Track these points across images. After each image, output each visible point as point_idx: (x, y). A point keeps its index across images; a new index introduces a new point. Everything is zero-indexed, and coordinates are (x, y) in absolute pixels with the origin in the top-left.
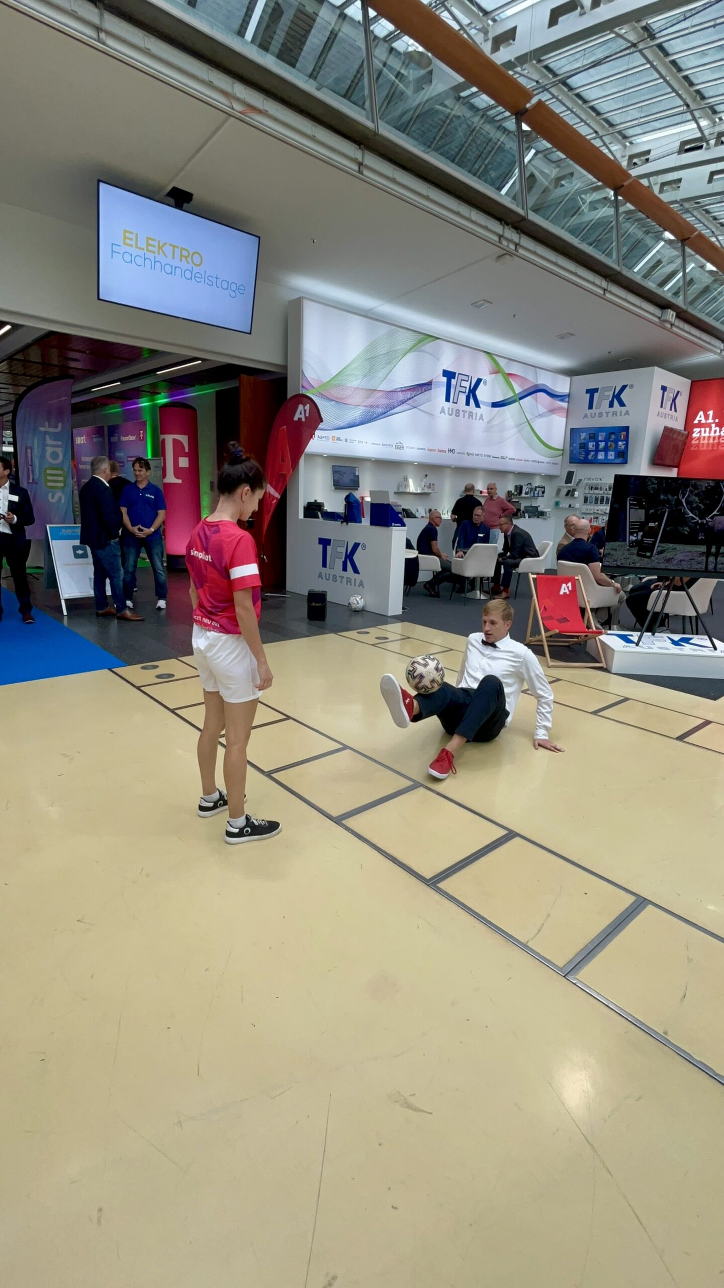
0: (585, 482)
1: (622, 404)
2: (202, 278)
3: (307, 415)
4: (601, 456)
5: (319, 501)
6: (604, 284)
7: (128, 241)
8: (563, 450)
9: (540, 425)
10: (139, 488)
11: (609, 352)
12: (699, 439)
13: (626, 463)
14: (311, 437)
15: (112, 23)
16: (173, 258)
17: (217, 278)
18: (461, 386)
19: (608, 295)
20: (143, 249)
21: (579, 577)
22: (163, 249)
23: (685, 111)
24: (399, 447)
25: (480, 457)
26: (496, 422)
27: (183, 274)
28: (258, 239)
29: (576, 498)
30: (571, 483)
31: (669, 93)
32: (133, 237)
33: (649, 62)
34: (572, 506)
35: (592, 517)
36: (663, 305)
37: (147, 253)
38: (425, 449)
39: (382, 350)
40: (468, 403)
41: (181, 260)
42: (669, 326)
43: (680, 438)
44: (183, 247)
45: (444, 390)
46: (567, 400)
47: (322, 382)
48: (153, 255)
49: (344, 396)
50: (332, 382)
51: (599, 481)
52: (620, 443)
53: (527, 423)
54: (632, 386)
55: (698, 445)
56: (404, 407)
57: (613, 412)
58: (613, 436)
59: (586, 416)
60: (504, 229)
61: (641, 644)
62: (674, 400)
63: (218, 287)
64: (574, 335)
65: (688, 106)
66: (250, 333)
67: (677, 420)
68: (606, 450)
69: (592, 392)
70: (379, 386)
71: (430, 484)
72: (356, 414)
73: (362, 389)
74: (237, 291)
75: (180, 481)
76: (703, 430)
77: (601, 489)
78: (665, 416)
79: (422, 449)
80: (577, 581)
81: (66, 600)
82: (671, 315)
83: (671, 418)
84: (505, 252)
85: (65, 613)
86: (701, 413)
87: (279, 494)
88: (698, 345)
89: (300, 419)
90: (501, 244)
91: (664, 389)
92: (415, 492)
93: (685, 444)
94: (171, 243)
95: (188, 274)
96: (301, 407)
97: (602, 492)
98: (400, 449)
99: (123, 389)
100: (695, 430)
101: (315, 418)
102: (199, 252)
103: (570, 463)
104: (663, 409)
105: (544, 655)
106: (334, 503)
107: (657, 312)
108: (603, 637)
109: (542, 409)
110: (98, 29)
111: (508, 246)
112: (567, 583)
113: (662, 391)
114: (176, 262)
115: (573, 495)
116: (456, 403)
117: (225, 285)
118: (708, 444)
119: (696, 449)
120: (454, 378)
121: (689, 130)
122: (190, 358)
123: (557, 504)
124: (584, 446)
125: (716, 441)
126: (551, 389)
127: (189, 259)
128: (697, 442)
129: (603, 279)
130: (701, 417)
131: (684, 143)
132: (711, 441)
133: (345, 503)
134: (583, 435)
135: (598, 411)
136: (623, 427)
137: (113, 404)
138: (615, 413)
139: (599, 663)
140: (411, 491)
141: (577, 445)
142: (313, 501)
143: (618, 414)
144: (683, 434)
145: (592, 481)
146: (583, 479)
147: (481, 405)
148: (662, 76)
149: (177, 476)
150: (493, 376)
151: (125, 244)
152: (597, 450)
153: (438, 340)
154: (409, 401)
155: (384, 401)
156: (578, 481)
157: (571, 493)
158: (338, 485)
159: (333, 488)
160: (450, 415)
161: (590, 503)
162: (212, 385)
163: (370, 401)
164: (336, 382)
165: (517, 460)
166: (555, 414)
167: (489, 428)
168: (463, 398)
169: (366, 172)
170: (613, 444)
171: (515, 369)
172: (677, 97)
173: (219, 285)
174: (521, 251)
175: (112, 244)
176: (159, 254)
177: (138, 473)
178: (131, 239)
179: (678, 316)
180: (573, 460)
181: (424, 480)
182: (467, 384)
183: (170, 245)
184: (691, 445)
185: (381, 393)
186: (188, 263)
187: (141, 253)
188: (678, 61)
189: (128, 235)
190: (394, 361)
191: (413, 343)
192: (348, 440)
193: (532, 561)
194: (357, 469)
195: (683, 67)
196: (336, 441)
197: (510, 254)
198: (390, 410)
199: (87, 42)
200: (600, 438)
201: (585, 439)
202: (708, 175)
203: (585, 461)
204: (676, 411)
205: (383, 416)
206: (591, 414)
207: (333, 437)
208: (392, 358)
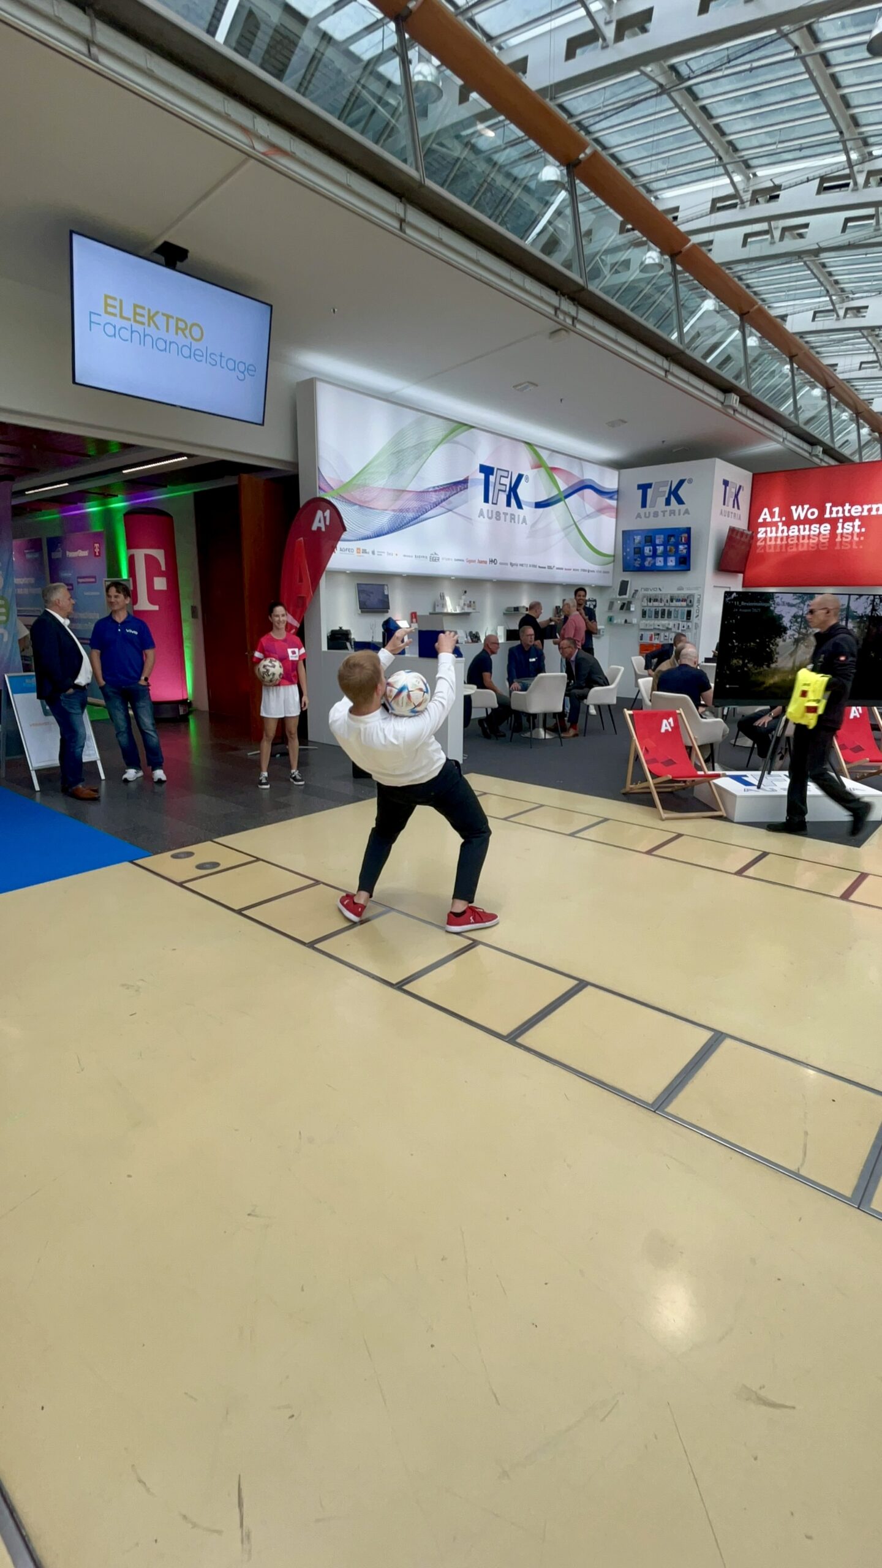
0: (641, 593)
1: (680, 501)
2: (203, 356)
3: (328, 523)
4: (660, 562)
5: (344, 628)
6: (666, 364)
7: (110, 309)
8: (614, 556)
9: (587, 527)
10: (117, 623)
11: (663, 442)
12: (765, 539)
13: (689, 570)
14: (333, 551)
15: (106, 35)
16: (167, 331)
17: (221, 356)
18: (500, 484)
19: (670, 378)
20: (129, 319)
21: (680, 711)
22: (155, 319)
23: (717, 164)
24: (434, 559)
25: (524, 568)
26: (540, 525)
27: (180, 351)
28: (269, 308)
29: (632, 611)
30: (626, 594)
31: (698, 143)
32: (117, 304)
33: (677, 105)
34: (628, 621)
35: (653, 633)
36: (726, 388)
37: (134, 324)
38: (463, 561)
39: (410, 441)
40: (509, 504)
41: (177, 334)
42: (732, 412)
43: (743, 539)
44: (179, 317)
45: (482, 488)
46: (616, 497)
47: (342, 481)
48: (142, 327)
49: (367, 499)
50: (354, 482)
51: (658, 592)
52: (681, 547)
53: (574, 526)
54: (690, 481)
55: (764, 547)
56: (438, 510)
57: (670, 511)
58: (673, 539)
59: (639, 516)
60: (560, 300)
61: (762, 786)
62: (736, 496)
63: (223, 368)
64: (625, 422)
65: (720, 158)
66: (263, 424)
67: (740, 519)
68: (665, 555)
69: (644, 488)
70: (408, 485)
71: (470, 602)
72: (383, 520)
73: (389, 490)
74: (246, 373)
75: (156, 608)
76: (769, 529)
77: (661, 601)
78: (728, 514)
79: (460, 560)
80: (679, 716)
81: (37, 771)
82: (734, 399)
83: (735, 516)
84: (560, 327)
85: (37, 788)
86: (766, 510)
87: (298, 621)
88: (762, 434)
89: (319, 528)
90: (558, 317)
91: (726, 483)
92: (453, 612)
93: (750, 546)
94: (164, 312)
95: (186, 351)
96: (319, 514)
97: (662, 604)
98: (435, 560)
99: (71, 491)
100: (760, 529)
101: (337, 527)
102: (200, 324)
103: (624, 571)
104: (725, 507)
105: (654, 805)
106: (364, 629)
107: (720, 396)
108: (718, 781)
109: (590, 509)
110: (89, 42)
111: (565, 320)
112: (667, 719)
113: (724, 486)
114: (171, 336)
115: (628, 609)
116: (496, 504)
117: (231, 365)
118: (776, 545)
119: (763, 551)
120: (492, 474)
121: (721, 185)
122: (174, 453)
123: (611, 619)
124: (639, 551)
125: (784, 542)
126: (599, 485)
127: (187, 332)
128: (763, 543)
129: (664, 358)
130: (765, 514)
131: (715, 201)
132: (779, 542)
133: (382, 630)
134: (638, 538)
135: (652, 510)
136: (683, 529)
137: (48, 509)
138: (673, 512)
139: (715, 811)
140: (449, 611)
141: (630, 550)
142: (338, 628)
143: (677, 512)
144: (747, 535)
145: (649, 592)
146: (639, 589)
147: (523, 506)
148: (691, 123)
149: (151, 601)
150: (536, 470)
151: (106, 312)
152: (654, 555)
153: (473, 430)
154: (444, 503)
155: (415, 504)
156: (633, 591)
157: (625, 607)
158: (366, 608)
159: (360, 611)
160: (490, 518)
161: (649, 617)
162: (189, 485)
163: (398, 505)
164: (359, 482)
165: (566, 569)
166: (603, 514)
167: (533, 533)
168: (503, 497)
169: (409, 231)
170: (673, 548)
171: (559, 462)
172: (708, 148)
173: (224, 364)
174: (579, 326)
175: (90, 312)
176: (149, 325)
177: (113, 600)
178: (115, 307)
179: (742, 402)
180: (627, 567)
181: (463, 597)
182: (506, 481)
183: (163, 314)
184: (756, 547)
185: (411, 494)
186: (186, 337)
187: (125, 323)
188: (708, 107)
189: (110, 301)
190: (424, 455)
191: (444, 433)
192: (376, 553)
193: (602, 690)
194: (386, 587)
195: (714, 114)
196: (361, 554)
197: (565, 329)
198: (422, 515)
199: (75, 58)
200: (657, 542)
201: (639, 543)
202: (742, 237)
203: (642, 569)
204: (738, 508)
205: (415, 521)
206: (645, 513)
207: (358, 549)
208: (421, 451)
